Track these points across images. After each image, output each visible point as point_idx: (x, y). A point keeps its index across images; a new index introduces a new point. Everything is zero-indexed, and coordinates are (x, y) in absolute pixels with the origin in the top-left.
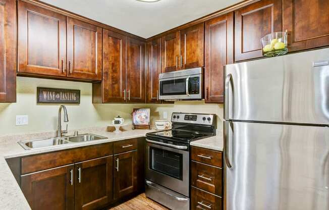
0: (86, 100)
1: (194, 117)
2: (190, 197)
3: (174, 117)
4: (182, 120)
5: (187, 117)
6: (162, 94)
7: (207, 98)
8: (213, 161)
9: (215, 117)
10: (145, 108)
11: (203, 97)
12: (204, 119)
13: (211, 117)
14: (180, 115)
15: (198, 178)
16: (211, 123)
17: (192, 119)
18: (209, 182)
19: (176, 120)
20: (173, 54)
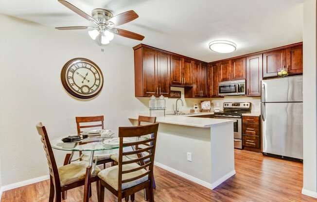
0: (183, 96)
1: (238, 104)
2: (242, 139)
3: (225, 105)
4: (230, 106)
5: (234, 105)
6: (220, 93)
7: (248, 94)
8: (254, 121)
9: (251, 104)
10: (207, 100)
11: (246, 93)
12: (244, 105)
13: (249, 104)
14: (229, 104)
15: (246, 130)
16: (248, 107)
17: (237, 106)
18: (252, 130)
19: (226, 106)
20: (226, 72)
